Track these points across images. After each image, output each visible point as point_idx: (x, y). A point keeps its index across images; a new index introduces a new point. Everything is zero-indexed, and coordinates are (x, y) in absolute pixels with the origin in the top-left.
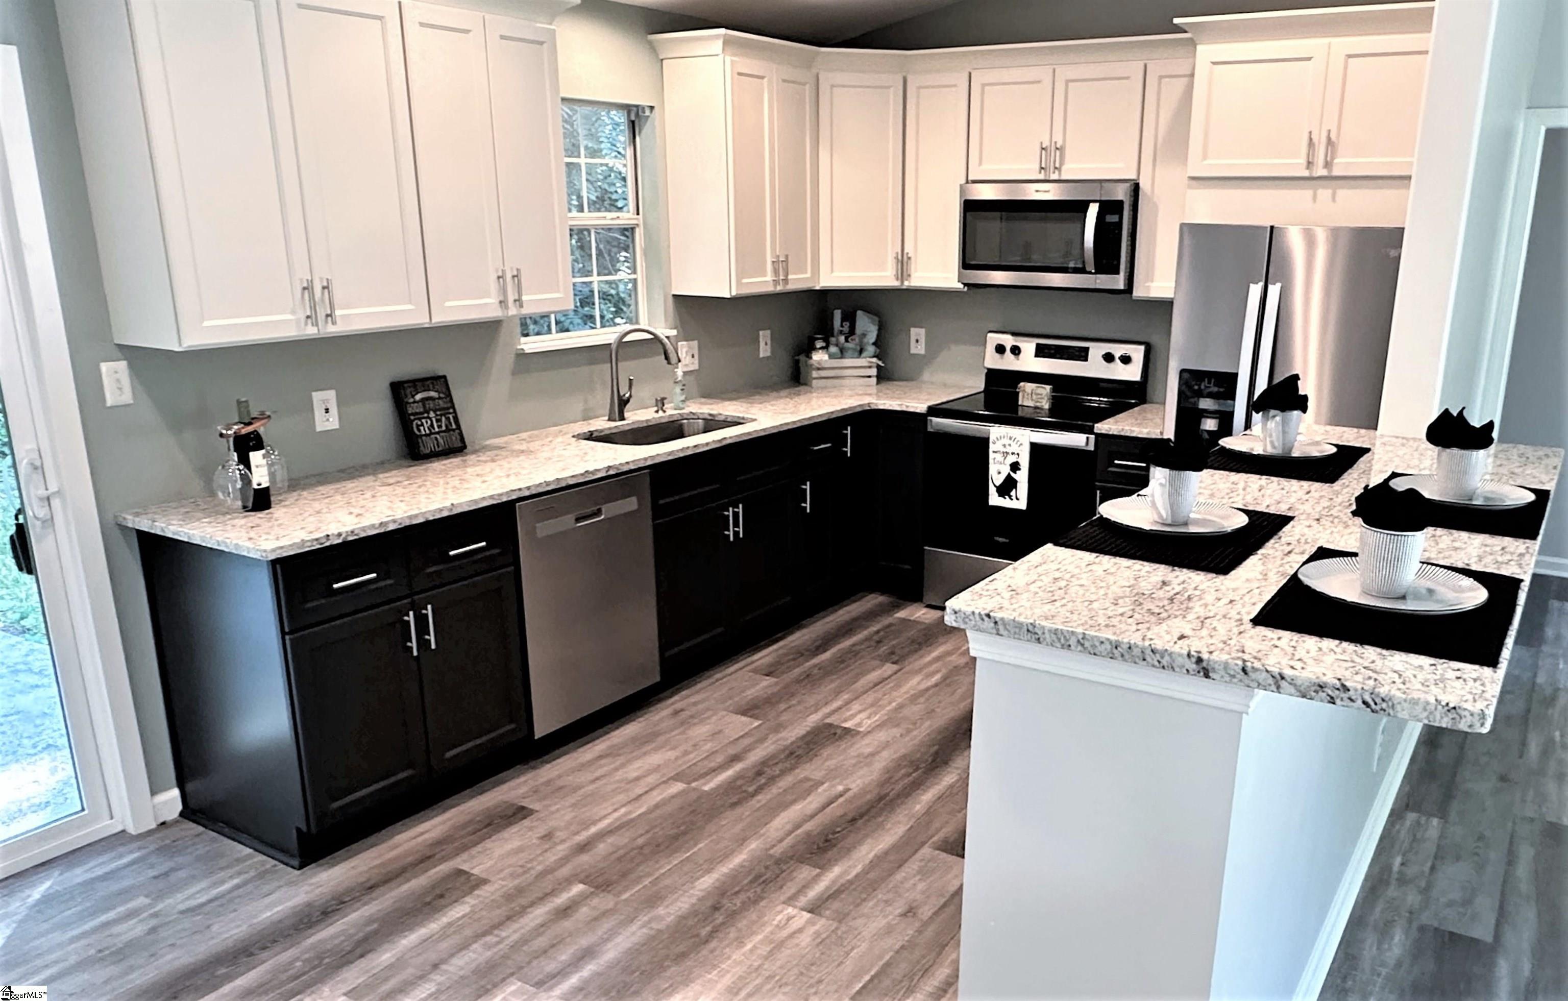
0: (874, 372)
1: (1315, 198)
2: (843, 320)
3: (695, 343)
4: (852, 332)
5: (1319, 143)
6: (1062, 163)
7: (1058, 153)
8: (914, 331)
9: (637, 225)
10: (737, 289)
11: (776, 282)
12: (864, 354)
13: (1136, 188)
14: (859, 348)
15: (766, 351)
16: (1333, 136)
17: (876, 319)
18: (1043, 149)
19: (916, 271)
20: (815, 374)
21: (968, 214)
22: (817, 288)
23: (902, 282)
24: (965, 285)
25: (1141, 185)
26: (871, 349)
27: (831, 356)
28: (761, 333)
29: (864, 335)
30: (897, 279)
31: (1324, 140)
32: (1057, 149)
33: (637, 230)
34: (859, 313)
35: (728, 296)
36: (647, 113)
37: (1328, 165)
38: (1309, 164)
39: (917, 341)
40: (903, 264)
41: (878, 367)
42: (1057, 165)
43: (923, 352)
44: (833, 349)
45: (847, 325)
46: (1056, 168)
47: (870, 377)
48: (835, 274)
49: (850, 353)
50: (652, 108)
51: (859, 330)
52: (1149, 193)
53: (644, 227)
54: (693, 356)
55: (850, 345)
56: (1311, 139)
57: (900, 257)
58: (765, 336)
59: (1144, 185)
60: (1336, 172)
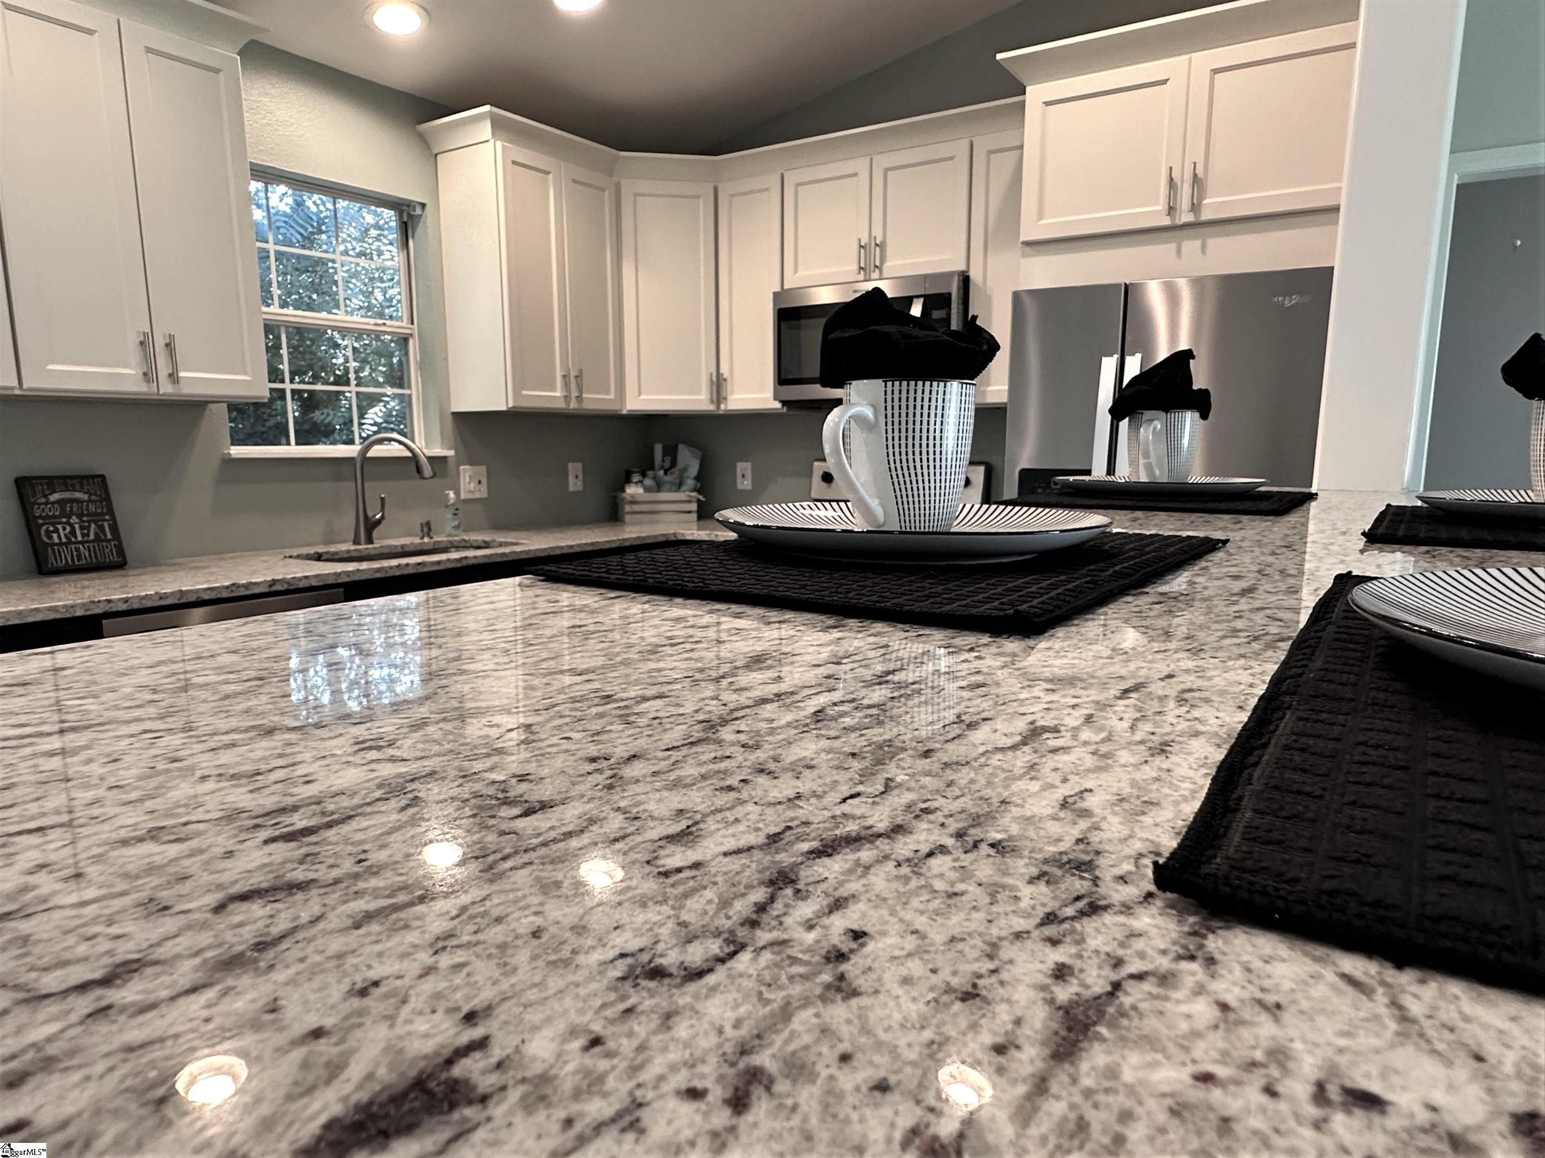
0: (694, 507)
1: (1179, 252)
2: (665, 454)
3: (483, 469)
4: (674, 464)
5: (1182, 181)
6: (883, 260)
7: (878, 249)
8: (740, 466)
9: (411, 335)
10: (514, 400)
11: (567, 398)
12: (684, 488)
13: (965, 280)
14: (677, 481)
15: (576, 484)
16: (1200, 171)
17: (700, 453)
18: (861, 247)
19: (732, 393)
20: (628, 508)
21: (783, 325)
22: (624, 412)
23: (718, 407)
24: (784, 403)
25: (971, 277)
26: (690, 483)
27: (647, 490)
28: (570, 465)
29: (685, 469)
30: (712, 402)
31: (1188, 175)
32: (877, 245)
33: (411, 342)
34: (681, 447)
35: (504, 408)
36: (418, 211)
37: (1195, 208)
38: (1171, 210)
39: (743, 476)
40: (718, 385)
41: (699, 501)
42: (878, 264)
43: (749, 487)
44: (648, 482)
45: (668, 460)
46: (876, 267)
47: (690, 512)
48: (642, 397)
49: (667, 486)
50: (423, 206)
51: (680, 464)
52: (980, 284)
53: (420, 340)
54: (480, 482)
55: (668, 478)
56: (1171, 179)
57: (714, 379)
58: (574, 468)
59: (975, 275)
60: (1206, 215)
